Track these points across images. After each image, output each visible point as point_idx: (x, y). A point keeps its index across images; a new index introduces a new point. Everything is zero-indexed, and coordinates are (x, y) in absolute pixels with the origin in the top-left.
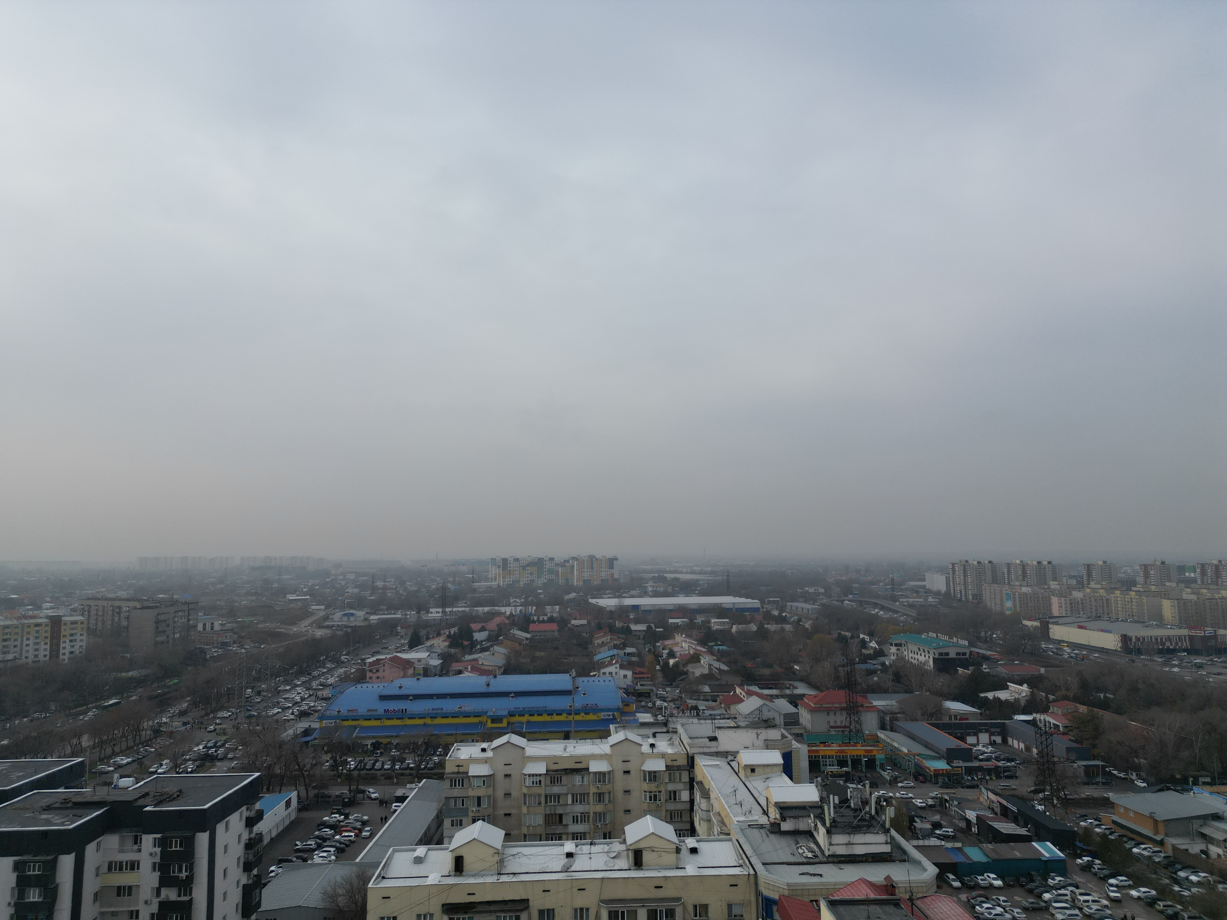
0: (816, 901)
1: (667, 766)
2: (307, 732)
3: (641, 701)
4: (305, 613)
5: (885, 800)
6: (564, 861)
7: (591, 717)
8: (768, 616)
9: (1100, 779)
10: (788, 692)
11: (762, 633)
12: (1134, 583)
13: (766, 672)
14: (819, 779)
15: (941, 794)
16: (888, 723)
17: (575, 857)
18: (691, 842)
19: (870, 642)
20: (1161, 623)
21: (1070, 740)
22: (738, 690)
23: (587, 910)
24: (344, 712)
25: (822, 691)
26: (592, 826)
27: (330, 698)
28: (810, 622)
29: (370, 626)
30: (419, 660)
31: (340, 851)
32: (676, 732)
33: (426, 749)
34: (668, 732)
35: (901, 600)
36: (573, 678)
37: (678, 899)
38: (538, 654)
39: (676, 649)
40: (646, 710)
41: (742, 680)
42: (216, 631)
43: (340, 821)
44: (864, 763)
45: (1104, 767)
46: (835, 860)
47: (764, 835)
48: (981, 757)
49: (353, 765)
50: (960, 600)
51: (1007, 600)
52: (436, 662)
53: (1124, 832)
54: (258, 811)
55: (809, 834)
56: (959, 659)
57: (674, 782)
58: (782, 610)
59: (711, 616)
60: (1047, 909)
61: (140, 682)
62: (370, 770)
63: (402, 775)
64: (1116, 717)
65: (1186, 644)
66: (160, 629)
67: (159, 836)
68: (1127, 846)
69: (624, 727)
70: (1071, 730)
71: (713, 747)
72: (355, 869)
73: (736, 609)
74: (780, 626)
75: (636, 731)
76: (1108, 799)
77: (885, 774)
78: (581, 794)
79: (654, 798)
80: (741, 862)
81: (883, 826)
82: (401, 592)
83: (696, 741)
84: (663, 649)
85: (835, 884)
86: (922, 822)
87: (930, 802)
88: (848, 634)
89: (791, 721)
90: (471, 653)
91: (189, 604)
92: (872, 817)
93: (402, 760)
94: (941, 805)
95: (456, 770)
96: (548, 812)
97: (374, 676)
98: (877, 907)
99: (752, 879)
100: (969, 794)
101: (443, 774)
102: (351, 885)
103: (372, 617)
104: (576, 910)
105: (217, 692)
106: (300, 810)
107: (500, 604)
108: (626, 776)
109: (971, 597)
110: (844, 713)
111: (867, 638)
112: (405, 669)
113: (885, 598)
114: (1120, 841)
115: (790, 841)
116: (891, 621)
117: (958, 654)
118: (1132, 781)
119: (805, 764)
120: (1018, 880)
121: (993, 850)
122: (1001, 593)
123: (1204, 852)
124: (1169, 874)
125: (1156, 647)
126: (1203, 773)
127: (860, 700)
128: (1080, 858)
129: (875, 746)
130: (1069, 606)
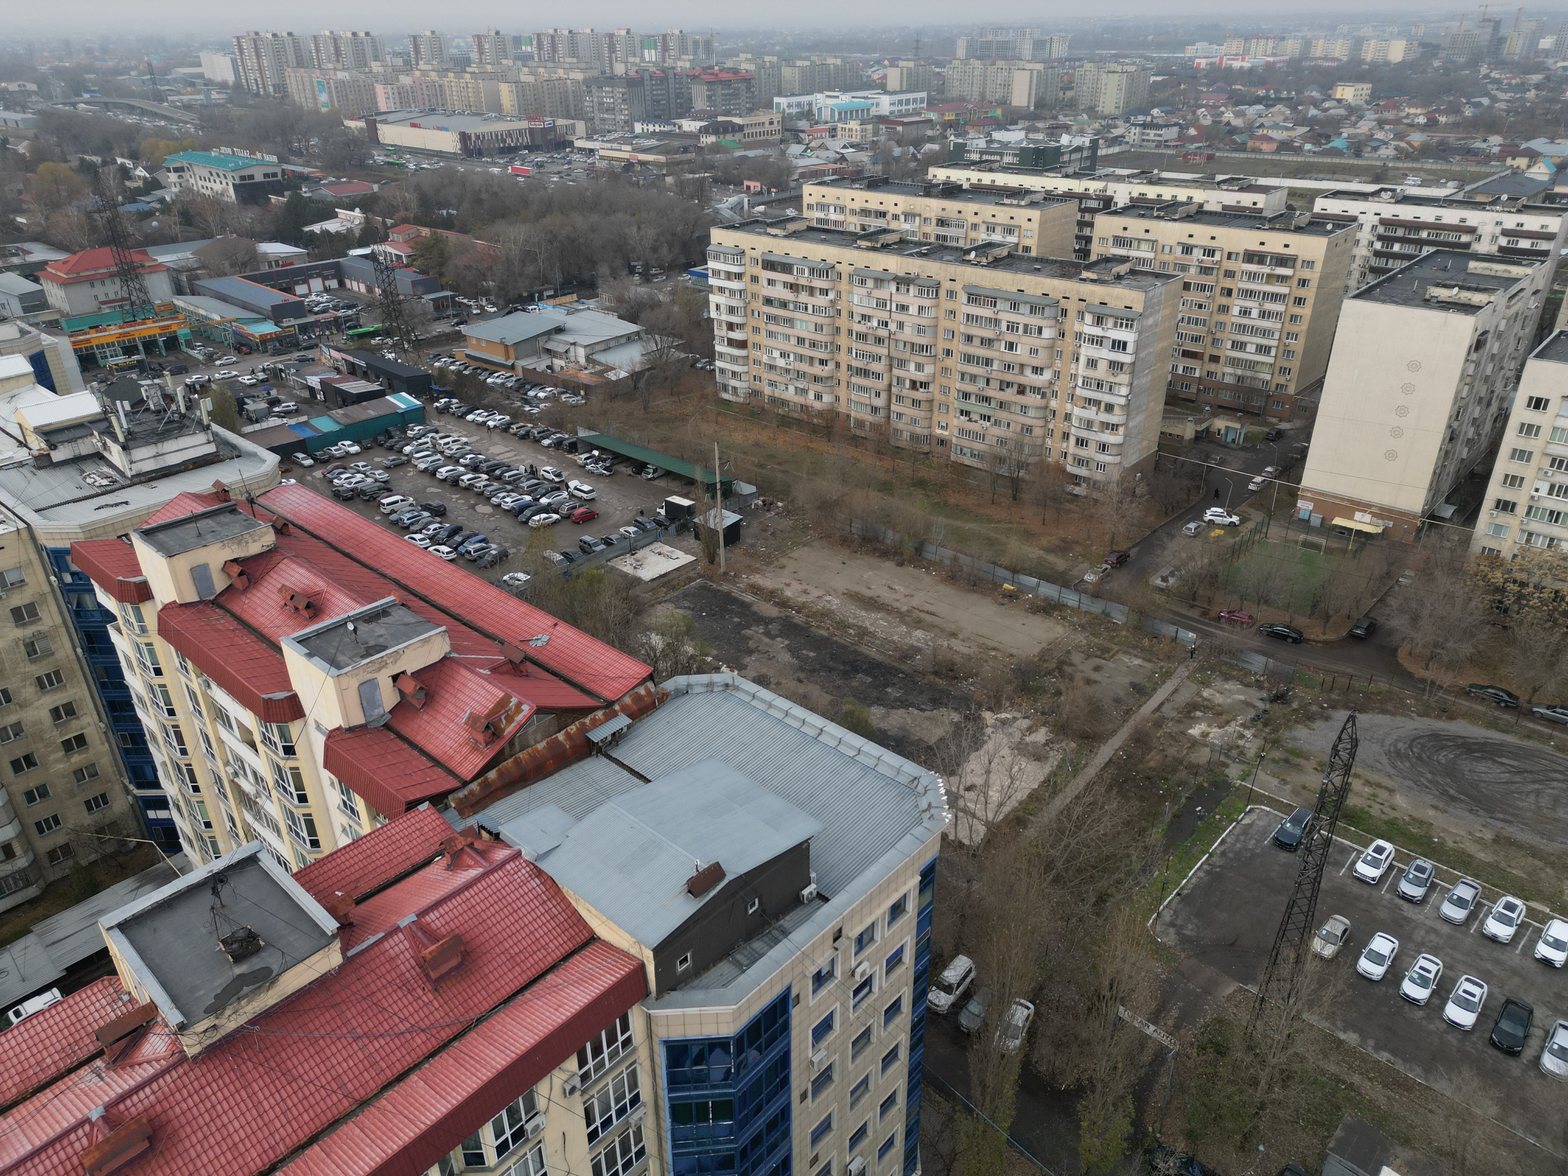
0: (126, 536)
9: (450, 312)
10: (16, 260)
12: (467, 62)
15: (274, 363)
16: (186, 284)
19: (135, 168)
20: (501, 118)
21: (415, 272)
25: (74, 253)
28: (25, 143)
35: (169, 98)
44: (161, 344)
45: (453, 297)
46: (143, 479)
47: (29, 475)
48: (316, 309)
50: (257, 94)
51: (320, 91)
53: (476, 364)
55: (98, 457)
56: (269, 182)
60: (409, 461)
64: (462, 237)
65: (526, 140)
68: (481, 378)
70: (414, 260)
76: (460, 332)
77: (194, 353)
81: (200, 422)
85: (149, 507)
86: (254, 402)
87: (261, 376)
88: (97, 159)
89: (33, 305)
92: (183, 416)
94: (275, 376)
98: (208, 521)
99: (25, 535)
100: (308, 356)
109: (271, 89)
110: (117, 281)
111: (129, 163)
113: (144, 96)
114: (474, 375)
115: (71, 472)
116: (160, 133)
117: (266, 175)
118: (482, 308)
119: (72, 363)
120: (375, 440)
121: (344, 415)
122: (311, 82)
123: (549, 367)
124: (520, 396)
125: (496, 145)
126: (547, 286)
127: (136, 257)
128: (437, 401)
129: (172, 319)
130: (397, 96)
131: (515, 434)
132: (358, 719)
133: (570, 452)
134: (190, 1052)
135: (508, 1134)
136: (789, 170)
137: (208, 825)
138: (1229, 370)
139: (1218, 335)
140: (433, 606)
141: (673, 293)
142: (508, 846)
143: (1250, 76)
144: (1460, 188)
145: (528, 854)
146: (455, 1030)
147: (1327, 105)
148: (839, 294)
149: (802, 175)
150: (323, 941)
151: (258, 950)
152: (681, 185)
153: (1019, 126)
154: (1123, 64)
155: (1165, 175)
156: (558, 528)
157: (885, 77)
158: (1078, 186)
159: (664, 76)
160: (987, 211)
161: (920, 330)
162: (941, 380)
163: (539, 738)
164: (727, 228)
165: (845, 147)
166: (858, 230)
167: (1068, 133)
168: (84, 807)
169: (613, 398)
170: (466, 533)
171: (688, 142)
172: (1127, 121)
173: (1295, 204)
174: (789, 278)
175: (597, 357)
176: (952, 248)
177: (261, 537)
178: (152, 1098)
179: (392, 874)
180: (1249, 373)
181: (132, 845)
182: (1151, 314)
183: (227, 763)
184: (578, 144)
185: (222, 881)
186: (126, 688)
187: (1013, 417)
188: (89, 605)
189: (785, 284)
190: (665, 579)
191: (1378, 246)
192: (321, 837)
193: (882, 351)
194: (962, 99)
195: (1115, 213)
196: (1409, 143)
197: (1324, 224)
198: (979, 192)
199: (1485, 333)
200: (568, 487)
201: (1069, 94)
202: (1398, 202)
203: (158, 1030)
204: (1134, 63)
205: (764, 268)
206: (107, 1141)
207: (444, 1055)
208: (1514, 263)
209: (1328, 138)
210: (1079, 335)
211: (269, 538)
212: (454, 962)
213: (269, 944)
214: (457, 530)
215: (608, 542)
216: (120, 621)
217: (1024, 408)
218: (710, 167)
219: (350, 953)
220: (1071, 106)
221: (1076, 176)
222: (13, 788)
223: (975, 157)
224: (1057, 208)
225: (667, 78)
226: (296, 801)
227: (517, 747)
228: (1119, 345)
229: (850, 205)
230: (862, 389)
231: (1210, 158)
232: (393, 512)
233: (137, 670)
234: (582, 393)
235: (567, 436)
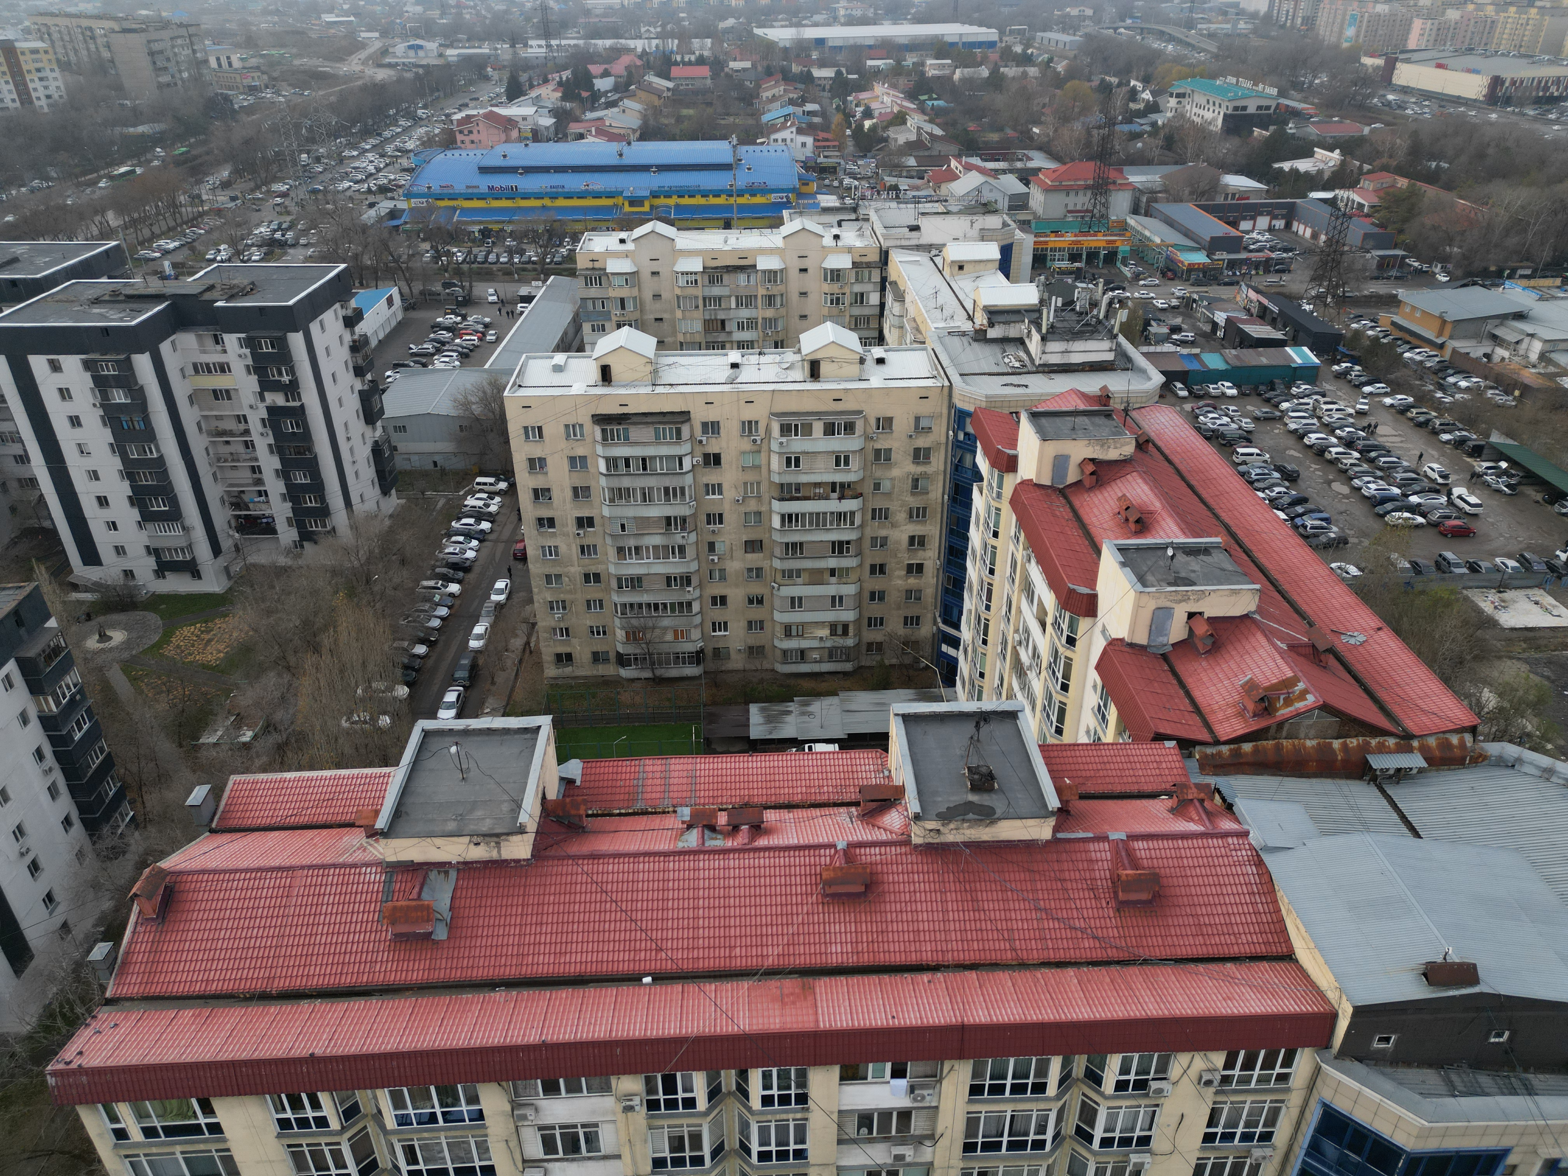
0: (1017, 413)
1: (853, 263)
2: (393, 214)
3: (824, 179)
4: (355, 46)
5: (1120, 302)
6: (729, 372)
7: (759, 200)
8: (1008, 56)
9: (1394, 273)
10: (1019, 165)
11: (996, 82)
13: (995, 137)
14: (1042, 278)
15: (1190, 293)
16: (1143, 205)
17: (742, 368)
18: (878, 352)
19: (1143, 91)
21: (1373, 224)
22: (954, 163)
23: (757, 422)
24: (436, 188)
25: (1065, 164)
26: (761, 334)
27: (413, 169)
28: (1065, 63)
29: (448, 65)
30: (524, 119)
31: (465, 356)
32: (868, 220)
33: (550, 239)
34: (857, 220)
35: (1199, 26)
36: (734, 146)
37: (861, 412)
38: (685, 112)
39: (874, 105)
40: (830, 190)
41: (960, 150)
42: (236, 70)
43: (457, 323)
44: (1102, 257)
45: (1404, 257)
46: (1046, 369)
47: (966, 344)
48: (1252, 247)
49: (460, 257)
50: (1283, 26)
51: (1350, 25)
52: (547, 121)
53: (1399, 334)
54: (355, 309)
55: (1020, 342)
56: (1259, 115)
57: (862, 282)
58: (1027, 46)
59: (927, 55)
60: (1281, 418)
61: (158, 140)
62: (483, 263)
63: (524, 270)
64: (1443, 194)
66: (159, 64)
67: (243, 335)
68: (1399, 350)
69: (801, 214)
70: (1377, 211)
71: (915, 238)
72: (485, 376)
73: (964, 44)
74: (1021, 69)
75: (817, 218)
76: (1396, 296)
77: (1125, 270)
78: (746, 297)
79: (836, 301)
80: (935, 373)
81: (1110, 331)
82: (483, 12)
83: (894, 231)
84: (857, 106)
85: (1042, 395)
86: (1159, 325)
87: (1175, 302)
88: (1114, 80)
89: (1018, 203)
90: (593, 109)
91: (187, 26)
92: (1099, 322)
93: (522, 252)
94: (1187, 306)
95: (590, 265)
96: (707, 317)
97: (467, 139)
98: (1085, 418)
99: (946, 391)
100: (1224, 292)
101: (576, 269)
102: (484, 392)
103: (450, 52)
104: (744, 423)
105: (263, 157)
106: (406, 309)
107: (627, 35)
108: (803, 275)
109: (1299, 21)
110: (1089, 193)
111: (1139, 86)
112: (506, 130)
113: (1178, 24)
114: (1392, 345)
115: (996, 349)
116: (1178, 59)
117: (1260, 108)
118: (1433, 275)
119: (1028, 259)
120: (1256, 388)
121: (1236, 356)
122: (1344, 15)
123: (1487, 356)
124: (1436, 380)
125: (1534, 94)
126: (1525, 264)
127: (1113, 174)
128: (1338, 364)
129: (1120, 235)
130: (1434, 33)
131: (1412, 419)
132: (1142, 639)
133: (1471, 455)
134: (916, 840)
135: (1132, 1077)
137: (982, 675)
140: (1253, 561)
142: (1237, 820)
145: (1255, 838)
146: (1123, 956)
150: (1043, 812)
151: (991, 790)
156: (1420, 532)
163: (1312, 733)
168: (902, 620)
169: (1556, 407)
170: (1309, 506)
175: (1556, 357)
177: (1122, 445)
178: (878, 857)
179: (1118, 789)
181: (922, 665)
183: (1016, 631)
185: (985, 720)
186: (967, 539)
188: (968, 463)
190: (1531, 634)
192: (1067, 728)
200: (1449, 494)
203: (900, 809)
206: (841, 868)
207: (1103, 970)
211: (1129, 449)
212: (1144, 896)
213: (1001, 790)
214: (1301, 501)
215: (1474, 568)
216: (985, 483)
219: (1060, 835)
222: (865, 585)
226: (1059, 687)
227: (1284, 733)
232: (1244, 463)
233: (981, 527)
234: (1517, 393)
235: (1475, 437)
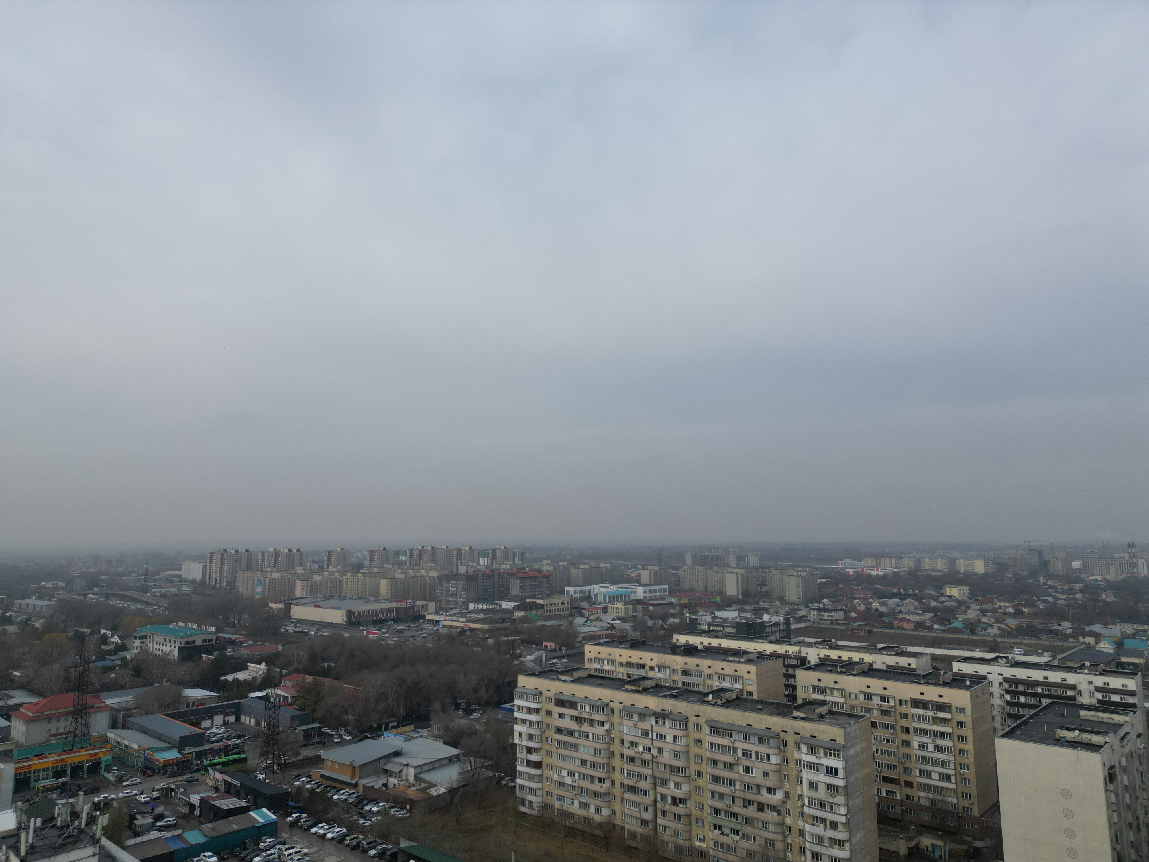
9: (316, 740)
12: (362, 566)
14: (23, 800)
15: (168, 784)
16: (120, 721)
19: (112, 636)
20: (378, 600)
21: (296, 709)
25: (46, 697)
28: (42, 621)
35: (153, 590)
44: (86, 768)
45: (320, 728)
48: (213, 739)
50: (214, 588)
51: (258, 585)
53: (327, 783)
56: (205, 646)
58: (6, 610)
64: (335, 683)
65: (393, 615)
68: (330, 795)
70: (297, 700)
76: (320, 756)
77: (109, 776)
81: (93, 837)
86: (143, 817)
87: (155, 794)
88: (87, 631)
92: (81, 831)
94: (166, 795)
100: (196, 778)
109: (225, 584)
110: (70, 718)
111: (109, 633)
113: (136, 589)
114: (324, 793)
116: (140, 613)
117: (204, 641)
118: (340, 736)
119: (8, 786)
120: (232, 851)
121: (212, 829)
122: (253, 579)
123: (385, 785)
124: (358, 810)
125: (372, 619)
126: (392, 719)
127: (90, 700)
128: (290, 816)
129: (101, 748)
130: (309, 588)
131: (348, 845)
136: (576, 634)
138: (922, 794)
139: (907, 765)
141: (487, 724)
143: (883, 579)
144: (1054, 657)
147: (942, 599)
148: (612, 725)
149: (584, 638)
152: (498, 644)
153: (733, 608)
154: (798, 571)
155: (840, 643)
157: (639, 575)
158: (781, 649)
159: (492, 574)
160: (718, 665)
161: (676, 754)
162: (695, 797)
164: (530, 675)
165: (614, 619)
166: (625, 677)
167: (768, 614)
169: (432, 811)
171: (505, 616)
172: (807, 606)
173: (940, 666)
174: (574, 713)
175: (423, 776)
176: (694, 692)
180: (939, 797)
182: (852, 746)
184: (429, 617)
187: (756, 831)
189: (572, 717)
191: (1008, 697)
193: (648, 771)
194: (692, 590)
195: (810, 668)
196: (1007, 625)
197: (964, 681)
198: (710, 652)
199: (1112, 767)
201: (765, 589)
202: (1012, 666)
204: (805, 571)
205: (556, 705)
208: (1113, 712)
209: (949, 621)
210: (799, 762)
217: (765, 824)
218: (519, 632)
220: (767, 596)
221: (777, 642)
223: (705, 628)
224: (767, 664)
225: (494, 575)
228: (832, 771)
229: (618, 659)
230: (633, 803)
231: (870, 632)
234: (408, 807)
235: (390, 847)
